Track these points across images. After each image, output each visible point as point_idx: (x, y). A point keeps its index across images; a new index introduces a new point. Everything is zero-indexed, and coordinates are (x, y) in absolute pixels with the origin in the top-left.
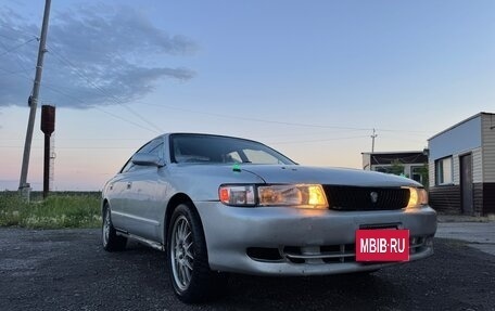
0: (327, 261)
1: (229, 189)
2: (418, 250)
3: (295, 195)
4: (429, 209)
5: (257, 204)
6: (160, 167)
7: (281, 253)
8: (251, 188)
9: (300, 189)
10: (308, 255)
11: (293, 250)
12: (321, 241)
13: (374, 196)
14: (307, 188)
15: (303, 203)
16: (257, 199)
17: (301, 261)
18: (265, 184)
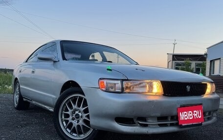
0: (161, 125)
1: (105, 81)
2: (209, 119)
3: (145, 87)
4: (216, 96)
5: (122, 91)
6: (55, 62)
7: (135, 121)
8: (119, 82)
9: (148, 83)
10: (150, 122)
11: (142, 120)
12: (159, 115)
13: (188, 88)
14: (152, 83)
15: (149, 92)
16: (123, 89)
17: (146, 126)
18: (127, 80)
